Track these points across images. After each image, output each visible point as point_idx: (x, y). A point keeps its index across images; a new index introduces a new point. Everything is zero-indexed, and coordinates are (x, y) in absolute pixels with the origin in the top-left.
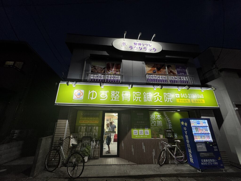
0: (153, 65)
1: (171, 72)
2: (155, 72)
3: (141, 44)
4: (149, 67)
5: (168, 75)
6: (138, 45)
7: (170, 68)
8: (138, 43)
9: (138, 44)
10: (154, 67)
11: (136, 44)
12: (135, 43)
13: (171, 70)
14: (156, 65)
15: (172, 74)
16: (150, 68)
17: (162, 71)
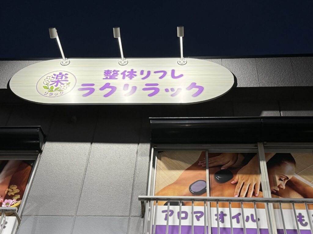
0: (196, 157)
1: (292, 185)
2: (204, 191)
3: (138, 73)
4: (171, 167)
5: (268, 201)
6: (120, 76)
7: (289, 167)
8: (121, 69)
9: (123, 73)
10: (197, 166)
11: (116, 72)
12: (112, 69)
13: (290, 177)
14: (211, 155)
15: (295, 196)
16: (177, 174)
17: (239, 186)
